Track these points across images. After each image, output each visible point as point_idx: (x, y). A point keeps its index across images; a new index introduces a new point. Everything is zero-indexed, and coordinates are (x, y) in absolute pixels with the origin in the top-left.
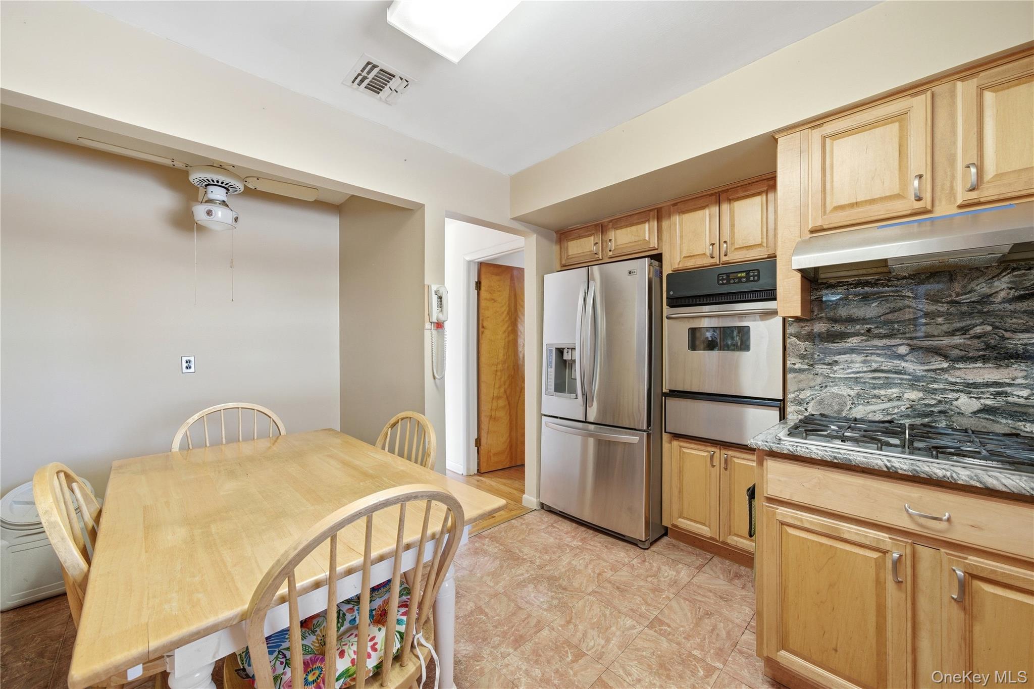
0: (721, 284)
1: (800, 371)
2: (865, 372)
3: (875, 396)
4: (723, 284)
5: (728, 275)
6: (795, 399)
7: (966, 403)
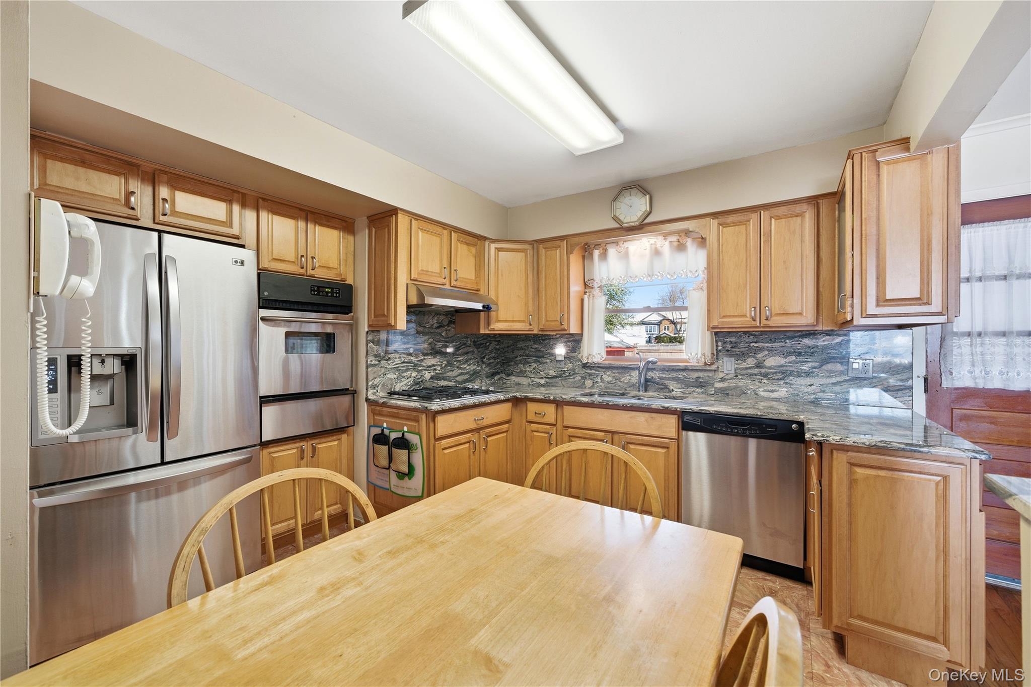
0: (312, 294)
1: (375, 365)
2: (400, 363)
3: (404, 377)
4: (314, 294)
5: (319, 287)
6: (372, 385)
7: (427, 375)
